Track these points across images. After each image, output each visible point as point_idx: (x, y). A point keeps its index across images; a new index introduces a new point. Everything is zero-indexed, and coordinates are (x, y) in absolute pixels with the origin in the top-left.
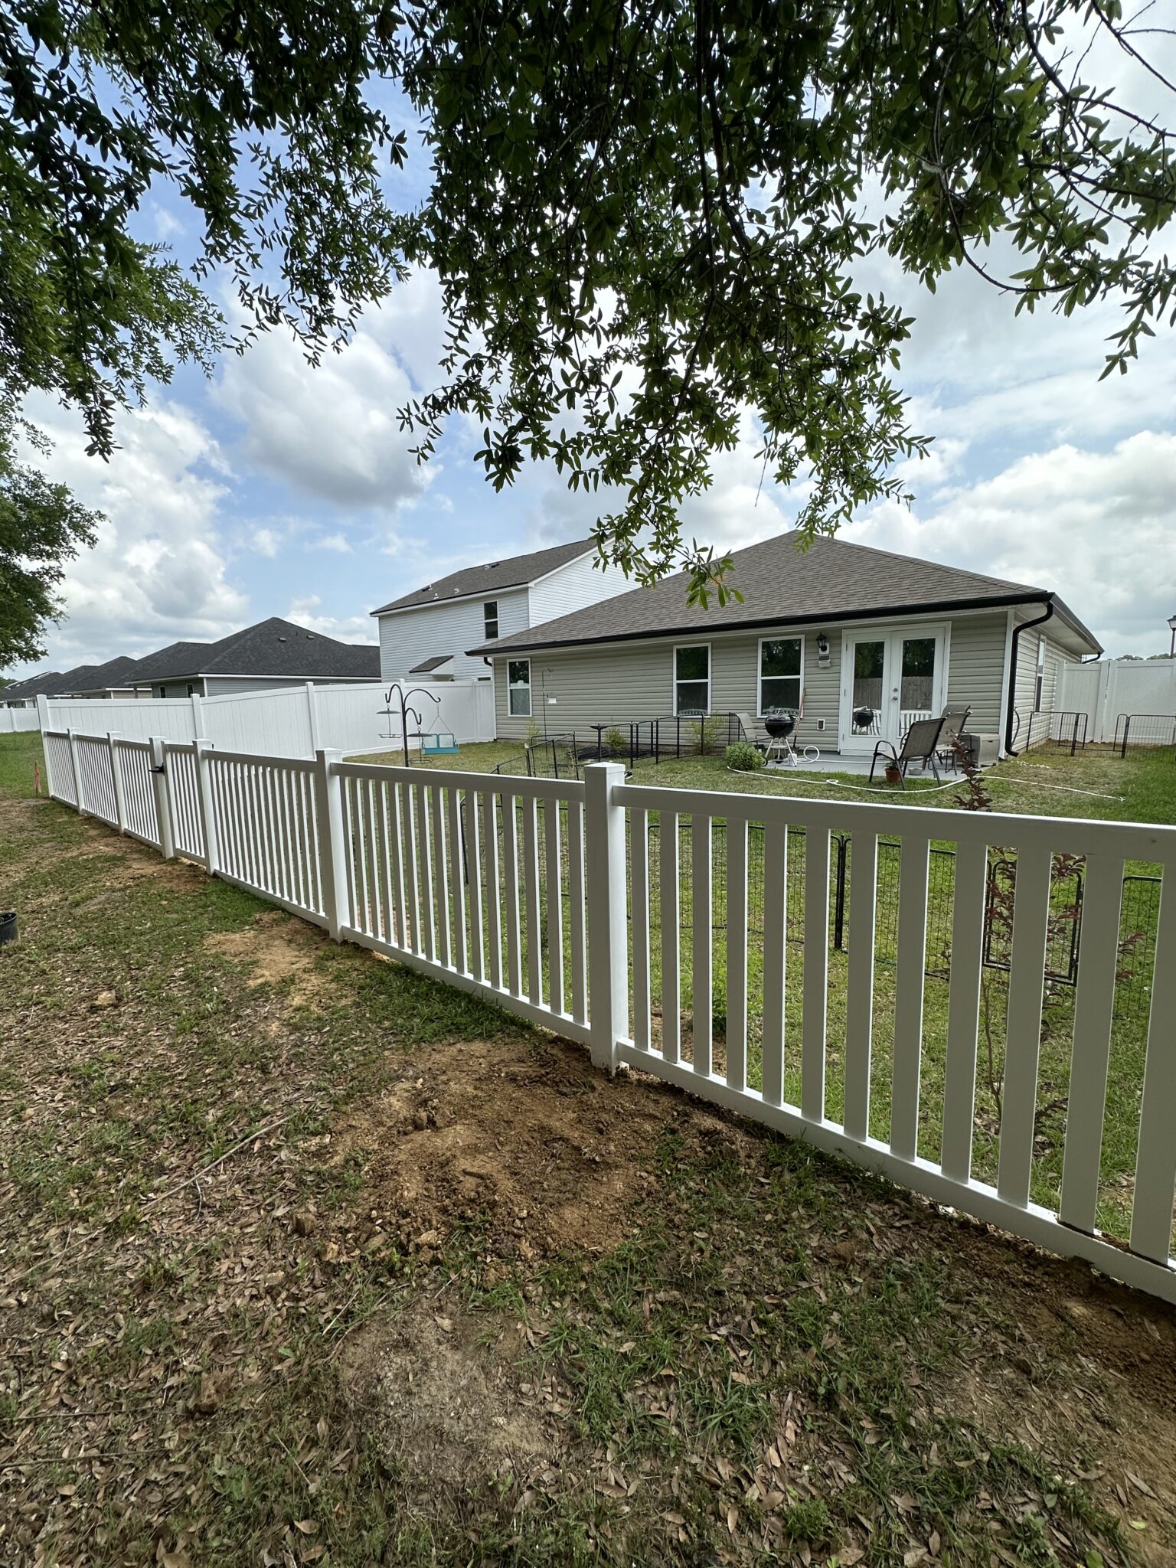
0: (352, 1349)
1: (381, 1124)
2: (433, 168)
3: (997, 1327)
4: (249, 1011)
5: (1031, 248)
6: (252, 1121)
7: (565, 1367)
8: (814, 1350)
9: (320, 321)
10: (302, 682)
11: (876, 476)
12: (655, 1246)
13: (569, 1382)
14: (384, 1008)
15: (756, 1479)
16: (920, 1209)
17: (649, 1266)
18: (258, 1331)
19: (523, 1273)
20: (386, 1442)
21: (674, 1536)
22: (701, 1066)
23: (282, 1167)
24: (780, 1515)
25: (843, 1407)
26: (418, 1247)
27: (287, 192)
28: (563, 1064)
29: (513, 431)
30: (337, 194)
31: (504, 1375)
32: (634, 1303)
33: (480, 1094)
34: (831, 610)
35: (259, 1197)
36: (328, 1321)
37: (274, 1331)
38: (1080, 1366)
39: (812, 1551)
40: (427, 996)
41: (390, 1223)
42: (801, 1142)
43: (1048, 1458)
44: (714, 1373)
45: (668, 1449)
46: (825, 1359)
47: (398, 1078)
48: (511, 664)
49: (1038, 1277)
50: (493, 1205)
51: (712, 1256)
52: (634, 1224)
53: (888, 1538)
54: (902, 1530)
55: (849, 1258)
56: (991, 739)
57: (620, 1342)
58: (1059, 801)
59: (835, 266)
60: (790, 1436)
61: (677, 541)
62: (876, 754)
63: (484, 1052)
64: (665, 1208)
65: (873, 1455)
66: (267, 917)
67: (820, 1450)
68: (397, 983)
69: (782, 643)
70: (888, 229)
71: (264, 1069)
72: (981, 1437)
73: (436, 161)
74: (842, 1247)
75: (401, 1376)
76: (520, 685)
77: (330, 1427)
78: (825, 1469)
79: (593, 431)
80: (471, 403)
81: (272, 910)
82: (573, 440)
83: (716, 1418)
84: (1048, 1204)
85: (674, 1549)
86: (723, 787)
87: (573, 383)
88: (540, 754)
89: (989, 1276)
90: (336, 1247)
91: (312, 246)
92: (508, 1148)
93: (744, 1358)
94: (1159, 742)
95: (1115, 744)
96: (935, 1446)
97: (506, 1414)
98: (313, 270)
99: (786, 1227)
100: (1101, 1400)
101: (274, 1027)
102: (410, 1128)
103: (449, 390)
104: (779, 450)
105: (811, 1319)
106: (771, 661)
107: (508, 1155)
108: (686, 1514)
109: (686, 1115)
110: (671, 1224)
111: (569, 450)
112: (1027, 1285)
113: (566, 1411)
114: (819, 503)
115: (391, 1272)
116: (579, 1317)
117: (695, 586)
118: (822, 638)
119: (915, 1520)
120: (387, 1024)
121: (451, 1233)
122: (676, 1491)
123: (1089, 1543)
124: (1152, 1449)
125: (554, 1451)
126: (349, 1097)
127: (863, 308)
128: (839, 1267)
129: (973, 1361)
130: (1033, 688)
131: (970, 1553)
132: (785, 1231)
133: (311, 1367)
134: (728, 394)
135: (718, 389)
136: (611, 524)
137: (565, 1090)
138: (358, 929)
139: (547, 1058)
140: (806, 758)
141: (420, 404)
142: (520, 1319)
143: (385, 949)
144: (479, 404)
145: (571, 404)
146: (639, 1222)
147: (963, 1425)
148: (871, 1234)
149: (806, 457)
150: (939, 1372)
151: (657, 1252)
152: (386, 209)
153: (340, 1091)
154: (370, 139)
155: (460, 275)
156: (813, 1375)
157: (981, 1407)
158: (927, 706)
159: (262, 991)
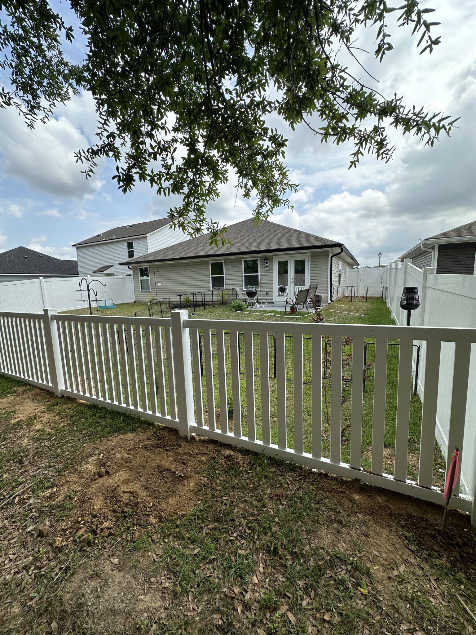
0: (70, 585)
1: (83, 477)
2: (87, 46)
3: (331, 509)
4: (11, 435)
5: (325, 119)
6: (14, 487)
7: (170, 566)
8: (269, 534)
9: (33, 107)
10: (37, 277)
11: (280, 198)
12: (207, 507)
13: (172, 572)
14: (84, 425)
15: (249, 590)
16: (305, 471)
17: (205, 515)
18: (19, 589)
19: (151, 530)
20: (87, 623)
21: (217, 623)
22: (224, 430)
23: (31, 507)
24: (258, 602)
25: (280, 553)
26: (102, 530)
27: (12, 43)
28: (167, 438)
29: (130, 168)
30: (39, 49)
31: (143, 577)
32: (199, 532)
33: (130, 456)
34: (269, 248)
35: (19, 524)
36: (57, 574)
37: (28, 586)
38: (358, 517)
39: (270, 612)
40: (104, 417)
41: (88, 522)
42: (263, 454)
43: (348, 552)
44: (232, 553)
45: (214, 589)
46: (273, 536)
47: (91, 455)
48: (141, 269)
49: (344, 489)
50: (137, 504)
51: (230, 505)
52: (199, 499)
53: (297, 598)
54: (301, 593)
55: (281, 495)
56: (325, 296)
57: (193, 549)
58: (347, 318)
59: (260, 116)
60: (261, 569)
61: (204, 219)
62: (287, 303)
63: (132, 438)
64: (211, 490)
65: (291, 568)
66: (20, 389)
67: (272, 572)
68: (90, 412)
69: (252, 261)
70: (277, 105)
71: (20, 462)
72: (327, 551)
73: (89, 43)
74: (278, 492)
75: (94, 590)
76: (145, 278)
77: (58, 624)
78: (274, 579)
79: (166, 171)
80: (111, 153)
81: (23, 385)
82: (157, 174)
83: (233, 570)
84: (346, 461)
85: (218, 628)
86: (231, 318)
87: (156, 150)
88: (155, 307)
89: (328, 492)
90: (60, 539)
91: (27, 71)
92: (143, 478)
93: (243, 543)
94: (377, 296)
95: (364, 297)
96: (312, 559)
97: (145, 594)
98: (28, 83)
99: (258, 488)
100: (364, 527)
101: (25, 441)
102: (97, 477)
103: (100, 147)
104: (244, 185)
105: (268, 522)
106: (248, 268)
107: (143, 481)
108: (222, 613)
109: (219, 451)
110: (214, 496)
111: (156, 178)
112: (341, 492)
113: (171, 585)
114: (260, 207)
115: (89, 544)
116: (176, 543)
117: (212, 238)
118: (266, 259)
119: (306, 588)
120: (85, 432)
121: (117, 520)
122: (217, 605)
123: (361, 579)
124: (380, 540)
125: (166, 603)
126: (66, 468)
127: (270, 133)
128: (277, 499)
129: (324, 524)
130: (338, 278)
131: (324, 595)
132: (257, 490)
133: (47, 599)
134: (223, 161)
135: (219, 159)
136: (176, 211)
137: (168, 449)
138: (69, 390)
139: (160, 436)
140: (262, 305)
141: (86, 151)
142: (150, 551)
143: (84, 398)
144: (114, 154)
145: (155, 158)
146: (201, 498)
147: (321, 548)
148: (288, 484)
149: (254, 189)
150: (313, 531)
151: (208, 509)
152: (65, 60)
153: (61, 466)
154: (55, 26)
155: (103, 96)
156: (269, 544)
157: (327, 540)
158: (304, 285)
159: (19, 425)
